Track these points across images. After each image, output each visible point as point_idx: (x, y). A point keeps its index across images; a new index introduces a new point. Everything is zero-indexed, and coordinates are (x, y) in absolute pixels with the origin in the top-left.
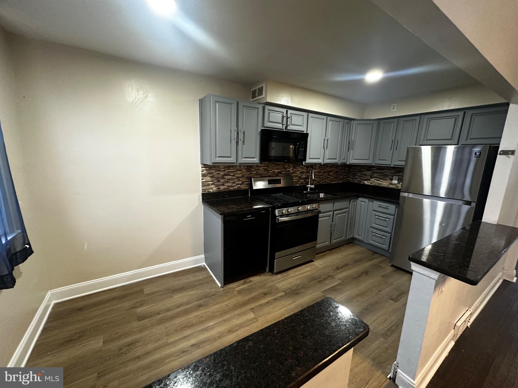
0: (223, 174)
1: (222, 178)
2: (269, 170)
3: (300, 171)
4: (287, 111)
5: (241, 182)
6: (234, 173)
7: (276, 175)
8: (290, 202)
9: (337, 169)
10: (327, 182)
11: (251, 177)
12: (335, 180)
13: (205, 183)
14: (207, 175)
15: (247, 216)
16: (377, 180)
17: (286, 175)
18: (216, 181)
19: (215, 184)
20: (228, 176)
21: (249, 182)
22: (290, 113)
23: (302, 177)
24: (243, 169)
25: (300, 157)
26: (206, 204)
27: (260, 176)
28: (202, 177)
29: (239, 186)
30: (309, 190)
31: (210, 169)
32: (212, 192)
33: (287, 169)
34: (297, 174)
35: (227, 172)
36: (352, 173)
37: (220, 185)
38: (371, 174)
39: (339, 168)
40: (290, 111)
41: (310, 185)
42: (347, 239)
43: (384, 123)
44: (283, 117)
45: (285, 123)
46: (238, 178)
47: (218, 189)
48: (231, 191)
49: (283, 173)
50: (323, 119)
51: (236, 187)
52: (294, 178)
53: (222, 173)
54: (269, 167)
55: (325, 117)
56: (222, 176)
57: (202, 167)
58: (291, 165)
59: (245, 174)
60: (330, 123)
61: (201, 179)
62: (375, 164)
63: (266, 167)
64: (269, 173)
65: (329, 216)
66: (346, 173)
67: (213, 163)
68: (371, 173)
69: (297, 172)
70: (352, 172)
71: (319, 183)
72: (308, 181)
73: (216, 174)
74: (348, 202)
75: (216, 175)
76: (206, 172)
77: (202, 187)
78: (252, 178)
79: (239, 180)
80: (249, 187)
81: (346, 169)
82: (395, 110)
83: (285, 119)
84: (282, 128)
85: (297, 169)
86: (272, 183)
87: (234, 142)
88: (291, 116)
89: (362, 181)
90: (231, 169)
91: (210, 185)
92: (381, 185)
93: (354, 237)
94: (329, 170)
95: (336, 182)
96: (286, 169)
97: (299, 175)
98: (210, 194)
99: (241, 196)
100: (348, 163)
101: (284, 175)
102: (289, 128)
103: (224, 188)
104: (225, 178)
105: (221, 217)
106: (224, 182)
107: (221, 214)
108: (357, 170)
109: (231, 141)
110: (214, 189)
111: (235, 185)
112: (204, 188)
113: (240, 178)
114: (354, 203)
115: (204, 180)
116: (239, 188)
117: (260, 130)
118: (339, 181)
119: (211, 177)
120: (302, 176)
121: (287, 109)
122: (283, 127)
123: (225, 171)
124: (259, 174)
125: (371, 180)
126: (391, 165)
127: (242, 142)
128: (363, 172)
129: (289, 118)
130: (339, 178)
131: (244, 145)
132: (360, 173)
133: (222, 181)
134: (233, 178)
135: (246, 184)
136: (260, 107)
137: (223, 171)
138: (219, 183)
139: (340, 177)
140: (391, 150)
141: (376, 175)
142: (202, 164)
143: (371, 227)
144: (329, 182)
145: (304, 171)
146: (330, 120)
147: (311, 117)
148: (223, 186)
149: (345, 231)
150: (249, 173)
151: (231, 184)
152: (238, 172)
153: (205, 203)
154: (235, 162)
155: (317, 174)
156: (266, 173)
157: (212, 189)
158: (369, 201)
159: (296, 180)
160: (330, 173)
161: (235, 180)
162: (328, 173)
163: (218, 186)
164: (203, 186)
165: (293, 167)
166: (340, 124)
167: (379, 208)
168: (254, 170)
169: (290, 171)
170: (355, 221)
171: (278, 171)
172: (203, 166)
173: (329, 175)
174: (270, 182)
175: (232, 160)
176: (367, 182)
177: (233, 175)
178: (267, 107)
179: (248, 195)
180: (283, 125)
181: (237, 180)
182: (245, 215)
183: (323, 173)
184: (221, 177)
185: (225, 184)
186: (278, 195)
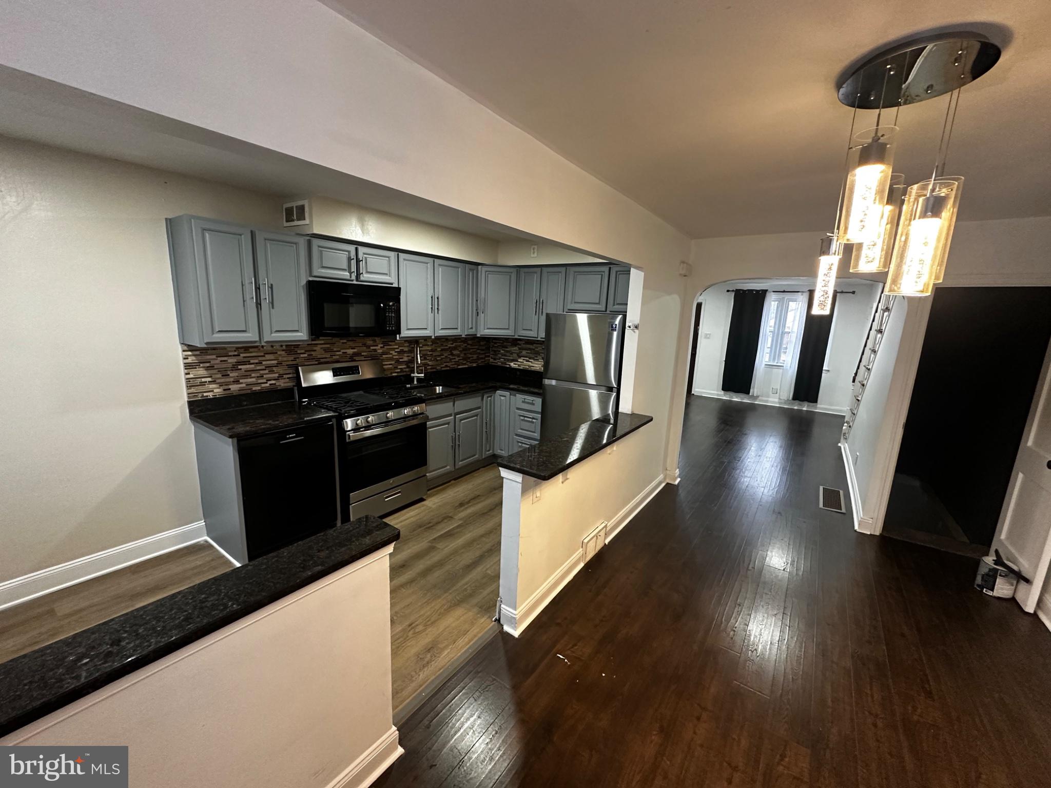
0: (236, 361)
1: (232, 370)
2: (335, 350)
3: (396, 350)
4: (357, 249)
5: (277, 375)
6: (260, 359)
7: (350, 358)
8: (371, 405)
9: (466, 345)
10: (449, 367)
11: (298, 364)
12: (465, 362)
13: (193, 381)
14: (197, 365)
15: (288, 436)
16: (527, 361)
17: (370, 358)
18: (220, 376)
19: (218, 381)
20: (246, 364)
21: (293, 373)
22: (362, 254)
23: (401, 360)
24: (279, 350)
25: (389, 327)
26: (199, 420)
27: (317, 363)
28: (186, 369)
29: (273, 382)
30: (415, 382)
31: (202, 353)
32: (211, 397)
33: (372, 348)
34: (391, 356)
35: (244, 357)
36: (492, 350)
37: (230, 382)
38: (518, 352)
39: (470, 342)
40: (362, 250)
41: (418, 373)
42: (483, 457)
43: (524, 273)
44: (350, 259)
45: (354, 269)
46: (267, 367)
47: (224, 390)
48: (255, 393)
49: (363, 356)
50: (427, 263)
51: (267, 385)
52: (384, 363)
53: (232, 360)
54: (335, 345)
55: (430, 260)
56: (233, 365)
57: (184, 351)
58: (378, 340)
59: (285, 359)
60: (440, 271)
61: (183, 374)
62: (519, 336)
63: (328, 346)
64: (334, 355)
65: (448, 423)
66: (482, 350)
67: (207, 343)
68: (518, 349)
69: (391, 352)
70: (492, 348)
71: (434, 368)
72: (413, 366)
73: (218, 361)
74: (480, 398)
75: (218, 364)
76: (194, 359)
77: (188, 389)
78: (299, 368)
79: (272, 372)
80: (294, 384)
81: (482, 343)
82: (536, 255)
83: (354, 263)
84: (349, 278)
85: (392, 347)
86: (340, 373)
87: (252, 304)
88: (366, 258)
89: (507, 363)
90: (251, 352)
91: (205, 385)
92: (532, 368)
93: (495, 453)
94: (451, 346)
95: (467, 366)
96: (369, 347)
97: (395, 357)
98: (207, 401)
99: (279, 401)
100: (478, 335)
101: (365, 358)
102: (362, 278)
103: (239, 389)
104: (241, 369)
105: (233, 442)
106: (237, 376)
107: (231, 437)
108: (499, 346)
109: (244, 301)
110: (215, 391)
111: (265, 381)
112: (193, 390)
113: (274, 368)
114: (490, 398)
115: (191, 376)
116: (273, 387)
117: (305, 282)
118: (471, 364)
119: (207, 368)
120: (402, 358)
121: (356, 246)
122: (351, 277)
123: (239, 355)
124: (314, 359)
125: (519, 360)
126: (537, 338)
127: (268, 304)
128: (507, 348)
129: (362, 260)
130: (471, 359)
131: (273, 308)
132: (503, 349)
133: (233, 374)
134: (258, 368)
135: (288, 378)
136: (302, 242)
137: (234, 355)
138: (228, 380)
139: (472, 357)
140: (536, 314)
141: (524, 352)
142: (182, 344)
143: (517, 435)
144: (454, 366)
145: (405, 350)
146: (439, 265)
147: (404, 260)
148: (237, 384)
149: (478, 448)
150: (292, 358)
151: (254, 380)
152: (268, 357)
153: (195, 418)
154: (257, 339)
155: (431, 353)
156: (329, 356)
157: (212, 391)
158: (510, 395)
159: (391, 366)
160: (453, 351)
161: (262, 372)
162: (451, 351)
163: (227, 385)
164: (189, 387)
165: (382, 344)
166: (458, 271)
167: (524, 404)
168: (303, 351)
169: (376, 351)
170: (494, 427)
171: (353, 352)
172: (185, 348)
173: (452, 354)
174: (336, 373)
175: (251, 336)
176: (514, 364)
177: (257, 363)
178: (316, 242)
179: (293, 397)
180: (351, 273)
181: (267, 371)
182: (283, 434)
183: (441, 352)
184: (231, 368)
185: (241, 381)
186: (353, 395)
